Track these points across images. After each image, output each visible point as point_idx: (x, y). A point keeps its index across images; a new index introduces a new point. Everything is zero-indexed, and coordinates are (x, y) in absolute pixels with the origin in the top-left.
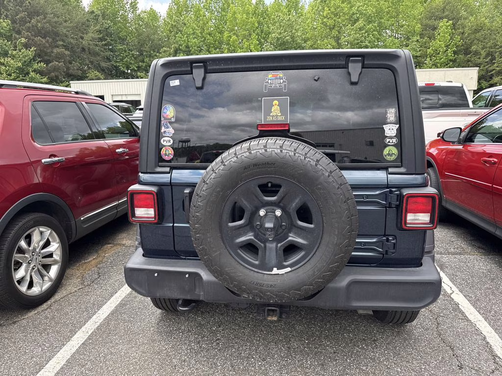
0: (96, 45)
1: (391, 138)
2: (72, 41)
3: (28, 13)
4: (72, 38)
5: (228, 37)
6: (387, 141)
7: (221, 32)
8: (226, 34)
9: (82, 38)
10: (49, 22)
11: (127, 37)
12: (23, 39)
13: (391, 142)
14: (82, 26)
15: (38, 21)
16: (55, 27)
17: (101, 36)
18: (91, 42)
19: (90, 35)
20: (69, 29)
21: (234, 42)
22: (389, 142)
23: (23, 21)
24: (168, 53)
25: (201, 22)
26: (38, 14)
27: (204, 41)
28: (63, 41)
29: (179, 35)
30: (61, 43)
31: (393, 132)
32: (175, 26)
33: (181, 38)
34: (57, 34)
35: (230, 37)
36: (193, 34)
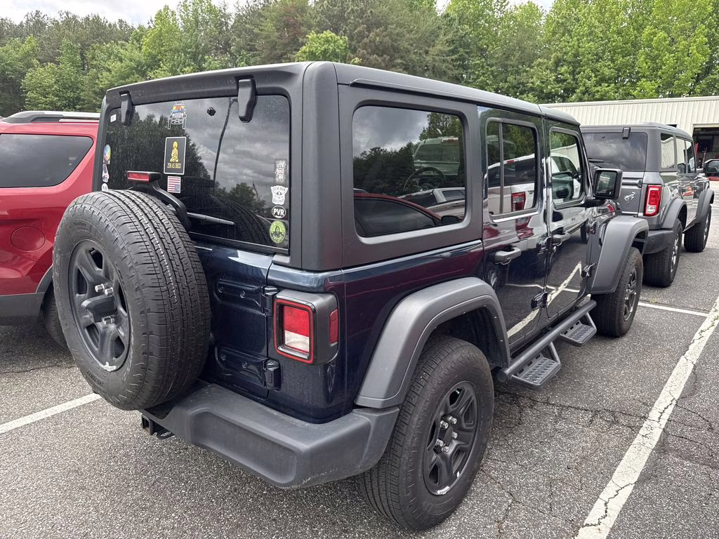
0: (444, 61)
1: (279, 208)
2: (414, 56)
3: (367, 25)
4: (415, 53)
5: (650, 34)
6: (275, 212)
7: (640, 28)
8: (647, 30)
9: (427, 52)
10: (390, 35)
11: (488, 46)
12: (357, 59)
13: (278, 214)
14: (431, 36)
15: (377, 35)
16: (395, 41)
17: (452, 48)
18: (437, 58)
19: (439, 47)
20: (411, 42)
21: (659, 42)
22: (276, 214)
23: (361, 36)
24: (544, 67)
25: (607, 15)
26: (378, 25)
27: (606, 44)
28: (402, 58)
29: (567, 37)
30: (399, 61)
31: (281, 199)
32: (562, 24)
33: (568, 42)
34: (396, 50)
35: (655, 34)
36: (591, 34)
